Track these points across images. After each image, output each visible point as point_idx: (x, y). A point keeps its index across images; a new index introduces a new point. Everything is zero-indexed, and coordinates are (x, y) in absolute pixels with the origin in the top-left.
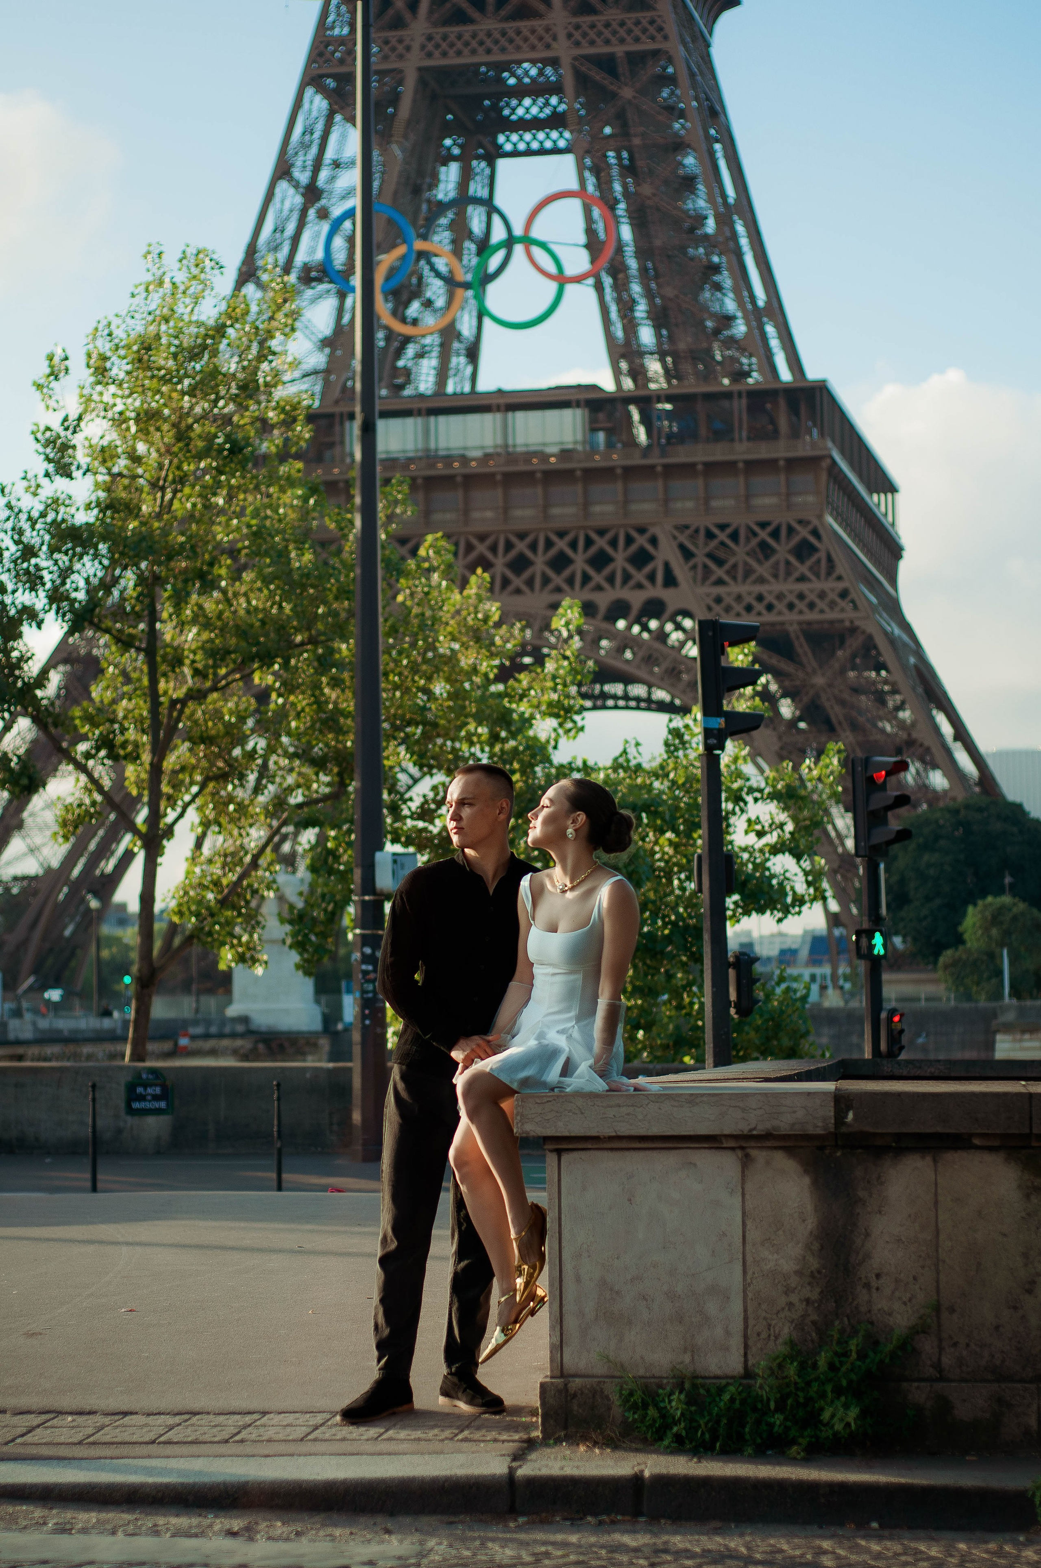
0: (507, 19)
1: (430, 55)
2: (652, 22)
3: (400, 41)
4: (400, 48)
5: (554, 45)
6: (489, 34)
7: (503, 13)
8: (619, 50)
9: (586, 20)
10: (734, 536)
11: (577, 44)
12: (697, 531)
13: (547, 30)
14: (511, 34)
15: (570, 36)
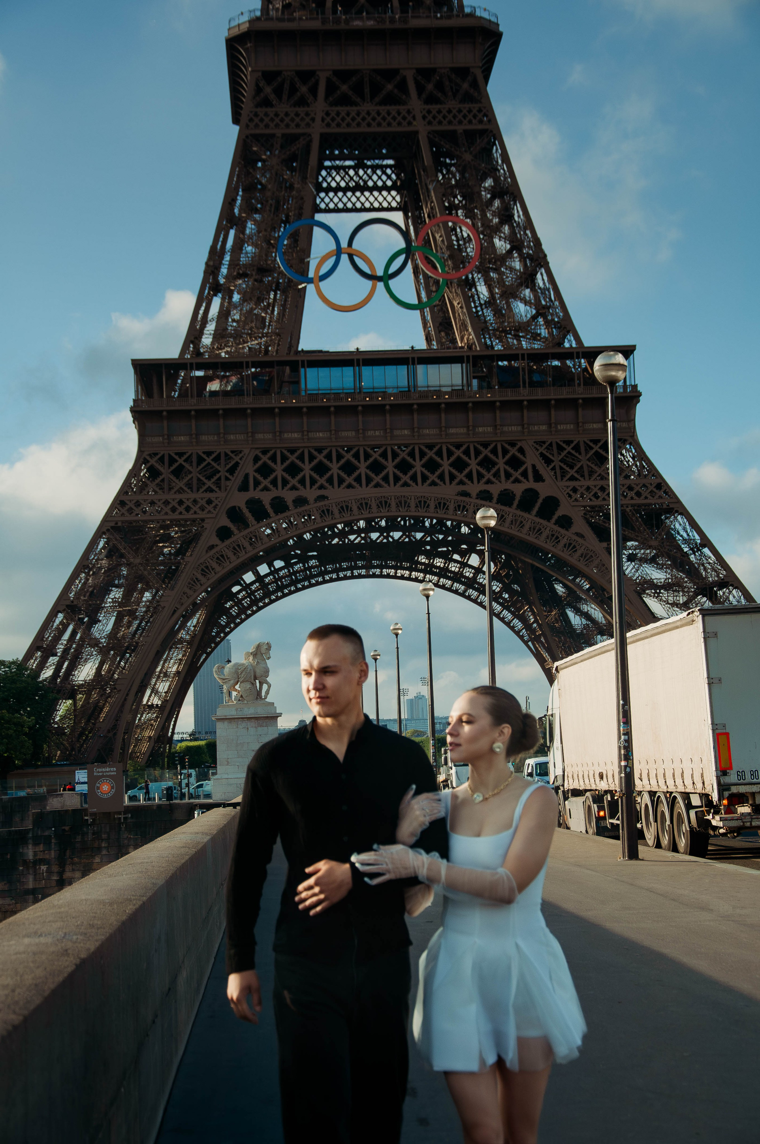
0: (380, 104)
1: (328, 125)
2: (480, 111)
3: (307, 114)
4: (307, 119)
5: (415, 123)
6: (368, 113)
7: (377, 99)
8: (460, 129)
9: (434, 108)
10: (577, 448)
11: (430, 123)
12: (551, 444)
13: (409, 112)
14: (384, 113)
15: (424, 117)
